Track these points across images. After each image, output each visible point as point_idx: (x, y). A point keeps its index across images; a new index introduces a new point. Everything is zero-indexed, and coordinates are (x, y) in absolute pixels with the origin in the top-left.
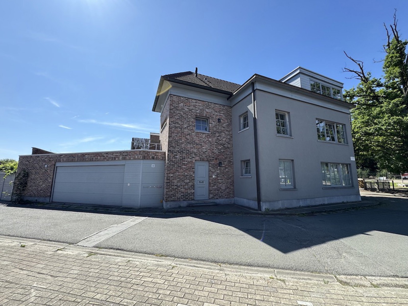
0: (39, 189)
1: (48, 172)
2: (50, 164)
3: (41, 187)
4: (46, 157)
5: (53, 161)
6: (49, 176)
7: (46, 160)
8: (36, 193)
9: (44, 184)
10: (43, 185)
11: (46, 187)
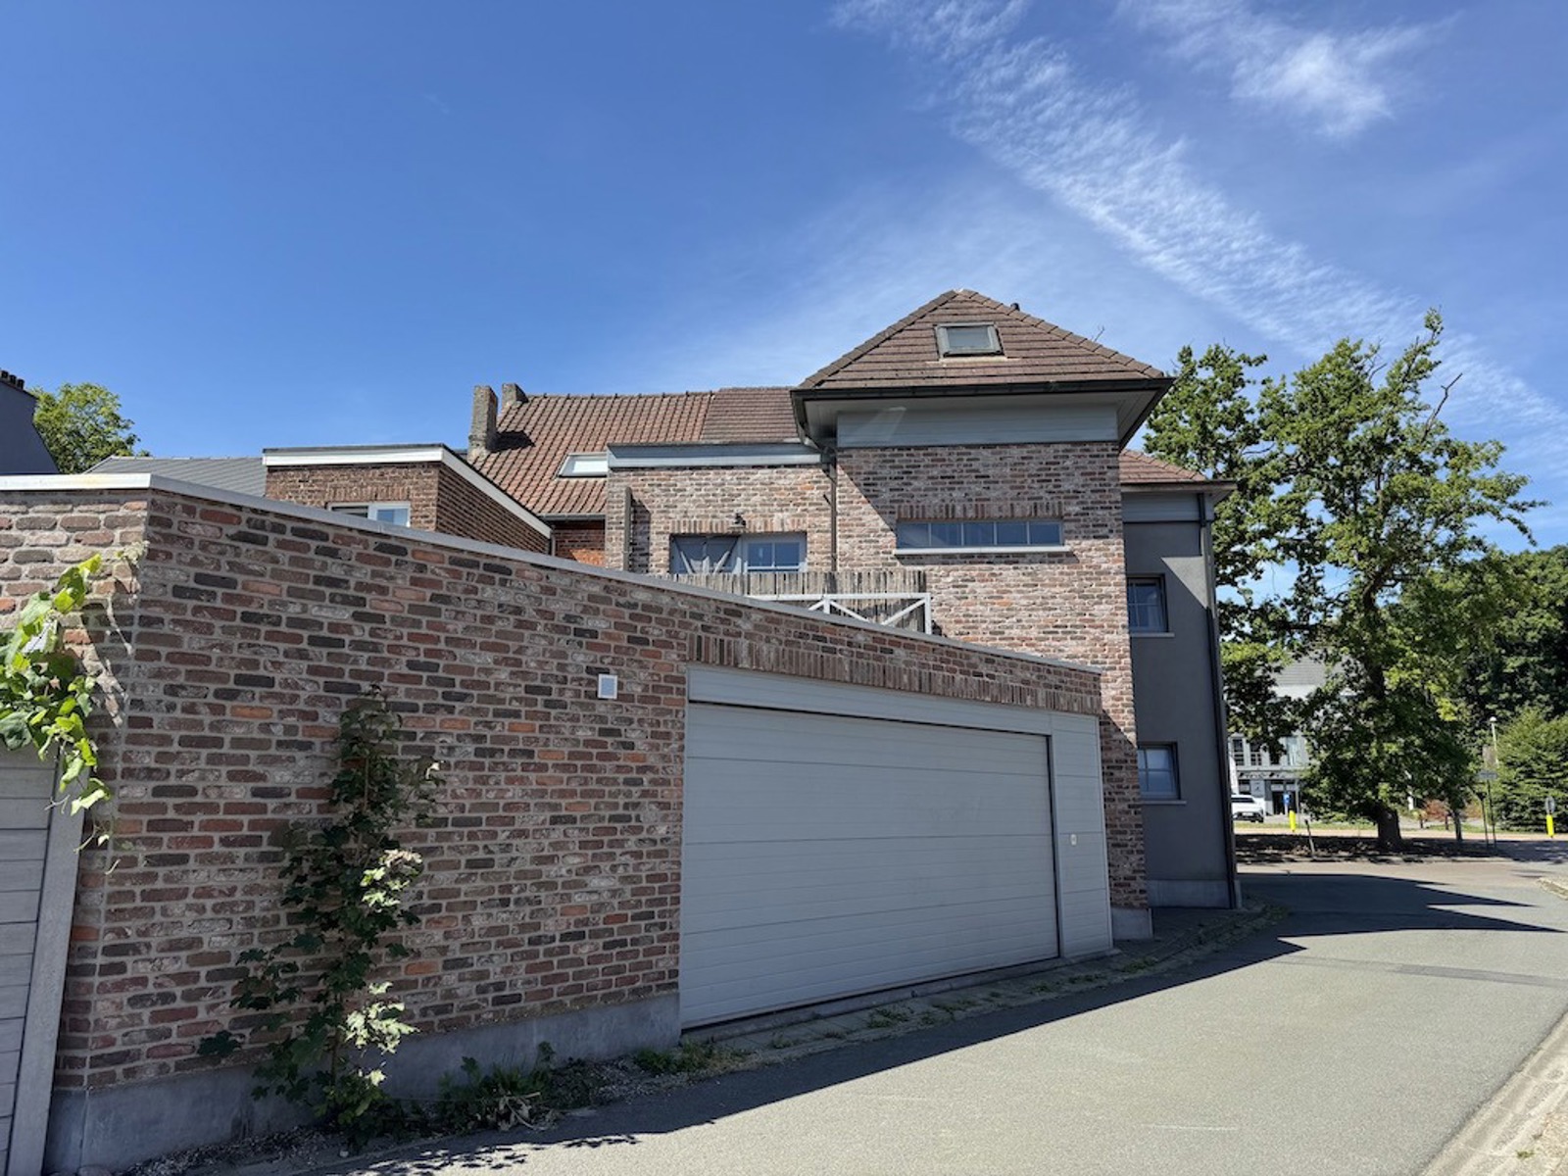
0: (551, 927)
1: (631, 746)
2: (643, 675)
3: (578, 899)
4: (592, 598)
5: (667, 645)
6: (646, 786)
7: (599, 624)
8: (522, 975)
9: (606, 866)
10: (595, 882)
11: (628, 896)
